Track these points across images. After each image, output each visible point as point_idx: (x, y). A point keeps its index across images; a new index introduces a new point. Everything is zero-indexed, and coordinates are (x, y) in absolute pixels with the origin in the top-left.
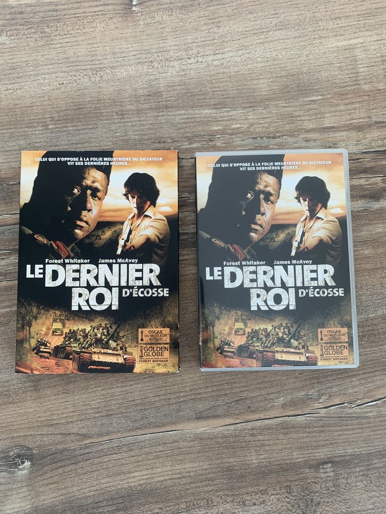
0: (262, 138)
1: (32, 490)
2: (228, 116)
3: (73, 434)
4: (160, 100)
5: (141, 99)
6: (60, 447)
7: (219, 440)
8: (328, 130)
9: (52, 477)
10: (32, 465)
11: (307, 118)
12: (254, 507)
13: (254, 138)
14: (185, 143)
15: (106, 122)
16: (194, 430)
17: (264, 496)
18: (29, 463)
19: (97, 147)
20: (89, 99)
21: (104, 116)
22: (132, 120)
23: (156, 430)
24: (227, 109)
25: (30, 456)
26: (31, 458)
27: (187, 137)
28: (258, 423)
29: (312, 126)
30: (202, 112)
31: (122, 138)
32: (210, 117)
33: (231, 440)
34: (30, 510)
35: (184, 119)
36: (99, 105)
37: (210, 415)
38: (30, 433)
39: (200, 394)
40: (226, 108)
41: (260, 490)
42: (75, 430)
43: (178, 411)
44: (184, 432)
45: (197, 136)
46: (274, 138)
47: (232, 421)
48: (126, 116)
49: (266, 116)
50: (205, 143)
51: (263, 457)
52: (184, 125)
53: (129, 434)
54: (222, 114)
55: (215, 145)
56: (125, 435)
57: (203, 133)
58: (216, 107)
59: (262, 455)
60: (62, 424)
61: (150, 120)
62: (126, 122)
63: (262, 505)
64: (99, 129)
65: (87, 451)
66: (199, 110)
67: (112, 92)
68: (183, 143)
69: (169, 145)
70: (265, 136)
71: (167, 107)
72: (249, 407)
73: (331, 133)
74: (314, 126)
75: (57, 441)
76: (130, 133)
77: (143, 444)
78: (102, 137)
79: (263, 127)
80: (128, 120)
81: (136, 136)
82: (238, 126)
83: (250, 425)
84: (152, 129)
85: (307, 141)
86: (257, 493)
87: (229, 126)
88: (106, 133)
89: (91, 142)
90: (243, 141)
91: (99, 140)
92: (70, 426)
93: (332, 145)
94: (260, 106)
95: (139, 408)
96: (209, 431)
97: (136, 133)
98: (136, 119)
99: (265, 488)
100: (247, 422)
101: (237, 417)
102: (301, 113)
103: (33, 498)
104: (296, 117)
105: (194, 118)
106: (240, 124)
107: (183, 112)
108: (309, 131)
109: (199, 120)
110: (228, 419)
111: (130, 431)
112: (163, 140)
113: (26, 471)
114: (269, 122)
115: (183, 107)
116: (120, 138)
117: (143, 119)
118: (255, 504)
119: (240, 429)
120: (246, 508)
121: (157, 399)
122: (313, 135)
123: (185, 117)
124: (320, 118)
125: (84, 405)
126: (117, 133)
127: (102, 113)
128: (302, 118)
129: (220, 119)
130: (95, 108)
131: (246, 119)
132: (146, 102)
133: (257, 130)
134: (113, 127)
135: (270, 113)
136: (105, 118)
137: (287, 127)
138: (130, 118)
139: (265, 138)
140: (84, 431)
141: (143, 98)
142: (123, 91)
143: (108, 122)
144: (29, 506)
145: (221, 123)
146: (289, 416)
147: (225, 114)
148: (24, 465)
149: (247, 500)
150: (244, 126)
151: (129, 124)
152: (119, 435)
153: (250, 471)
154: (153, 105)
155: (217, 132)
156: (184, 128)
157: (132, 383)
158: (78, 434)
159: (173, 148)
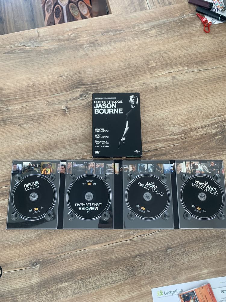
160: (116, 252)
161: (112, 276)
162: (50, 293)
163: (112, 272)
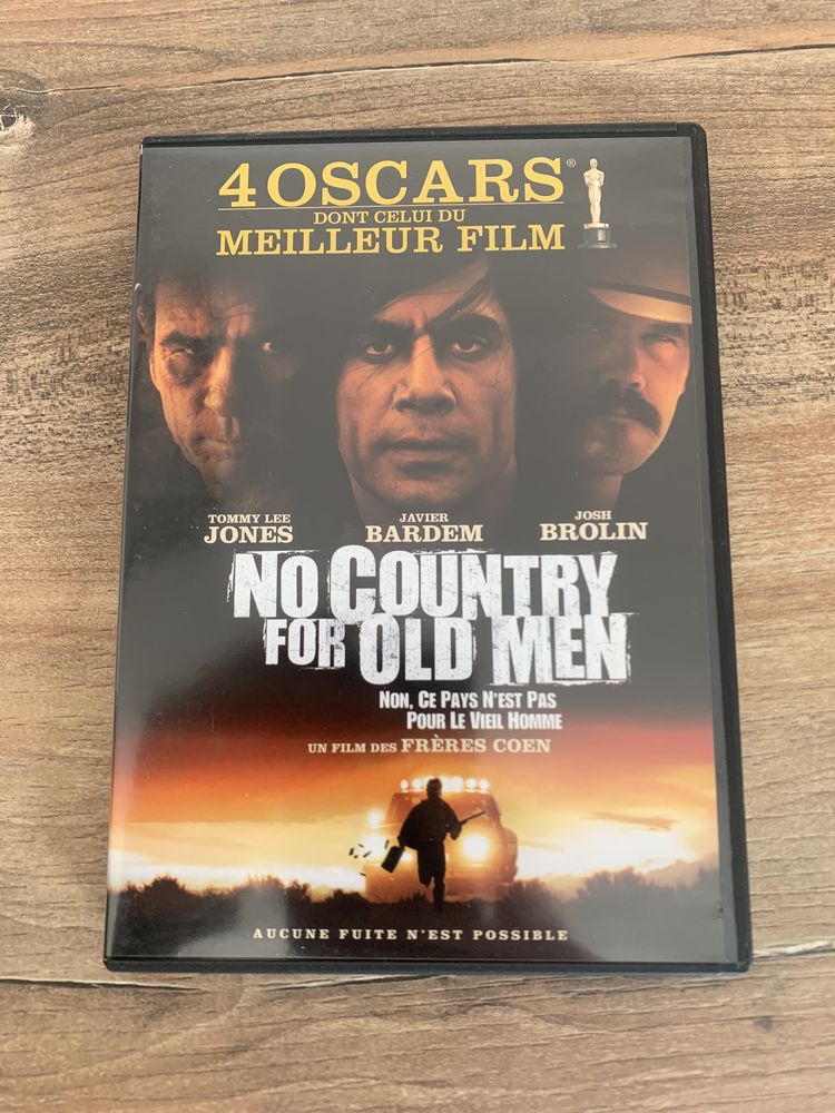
1: (27, 205)
3: (182, 49)
6: (134, 84)
7: (665, 98)
9: (97, 170)
10: (39, 131)
12: (776, 315)
16: (581, 64)
17: (812, 282)
18: (30, 124)
23: (456, 55)
25: (35, 102)
26: (35, 108)
28: (805, 57)
33: (707, 100)
34: (12, 263)
37: (639, 22)
38: (43, 38)
41: (798, 261)
42: (190, 40)
44: (547, 66)
47: (711, 45)
51: (814, 159)
53: (362, 61)
56: (350, 62)
59: (809, 152)
60: (150, 18)
63: (806, 311)
65: (219, 101)
75: (125, 67)
77: (407, 93)
83: (772, 61)
86: (786, 272)
92: (174, 25)
96: (632, 69)
99: (817, 258)
100: (762, 51)
101: (732, 32)
103: (26, 228)
111: (364, 52)
113: (16, 147)
118: (778, 306)
119: (739, 68)
120: (746, 314)
140: (219, 43)
144: (12, 252)
148: (11, 128)
149: (752, 291)
152: (330, 63)
153: (768, 199)
158: (198, 51)
160: (818, 125)
161: (745, 332)
162: (90, 379)
163: (750, 297)
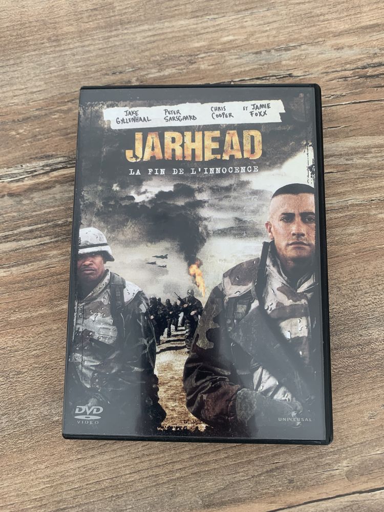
0: (268, 51)
2: (214, 26)
4: (112, 14)
5: (83, 15)
8: (368, 30)
11: (334, 15)
13: (256, 53)
14: (153, 71)
15: (33, 53)
19: (22, 89)
20: (7, 24)
21: (30, 45)
22: (71, 46)
24: (212, 16)
27: (154, 61)
29: (342, 27)
30: (174, 24)
31: (58, 73)
32: (188, 30)
35: (148, 37)
36: (23, 31)
39: (207, 463)
40: (210, 15)
43: (173, 495)
45: (170, 58)
46: (287, 49)
48: (63, 42)
49: (271, 20)
50: (183, 67)
52: (149, 46)
54: (205, 25)
55: (198, 69)
57: (178, 54)
58: (195, 14)
61: (99, 44)
62: (62, 51)
64: (24, 65)
66: (170, 22)
67: (41, 12)
68: (149, 70)
69: (128, 75)
70: (273, 49)
71: (122, 23)
72: (291, 481)
73: (375, 34)
74: (347, 26)
76: (70, 64)
78: (28, 75)
79: (268, 36)
80: (66, 47)
81: (79, 69)
82: (231, 38)
84: (102, 56)
85: (338, 49)
87: (218, 40)
88: (33, 68)
89: (12, 84)
90: (241, 58)
91: (25, 79)
93: (377, 51)
94: (262, 6)
95: (108, 494)
97: (78, 64)
98: (77, 44)
102: (325, 10)
104: (318, 16)
105: (163, 34)
106: (234, 35)
107: (146, 27)
108: (340, 34)
109: (170, 36)
110: (257, 505)
112: (120, 69)
114: (278, 29)
115: (147, 21)
116: (56, 74)
117: (87, 43)
121: (136, 476)
122: (348, 40)
123: (150, 33)
124: (355, 14)
125: (18, 496)
126: (50, 67)
127: (27, 41)
128: (327, 17)
129: (203, 31)
130: (17, 35)
131: (242, 27)
132: (90, 20)
133: (260, 41)
134: (45, 59)
135: (277, 14)
136: (33, 47)
137: (306, 32)
138: (69, 44)
139: (273, 51)
141: (86, 14)
142: (57, 7)
143: (37, 52)
145: (204, 36)
146: (360, 492)
147: (210, 23)
150: (239, 37)
151: (68, 53)
154: (102, 23)
155: (199, 50)
156: (150, 49)
157: (95, 452)
159: (135, 78)
